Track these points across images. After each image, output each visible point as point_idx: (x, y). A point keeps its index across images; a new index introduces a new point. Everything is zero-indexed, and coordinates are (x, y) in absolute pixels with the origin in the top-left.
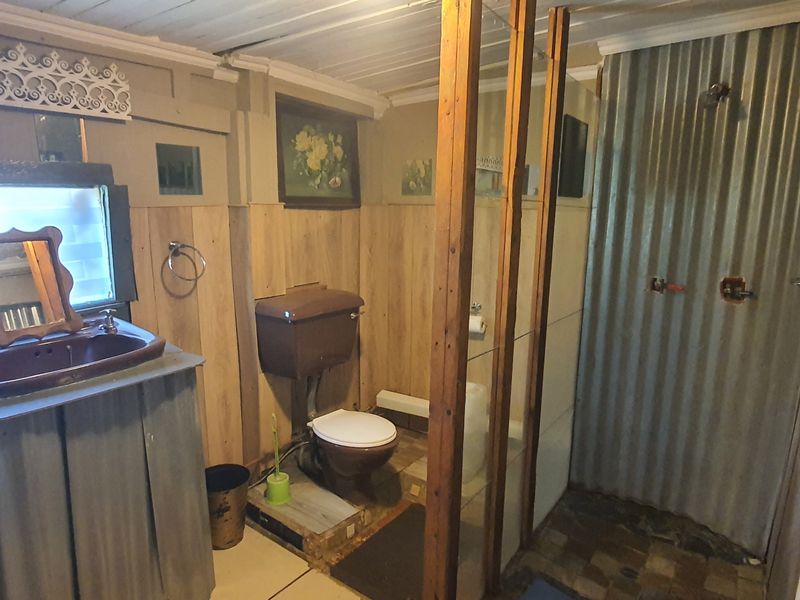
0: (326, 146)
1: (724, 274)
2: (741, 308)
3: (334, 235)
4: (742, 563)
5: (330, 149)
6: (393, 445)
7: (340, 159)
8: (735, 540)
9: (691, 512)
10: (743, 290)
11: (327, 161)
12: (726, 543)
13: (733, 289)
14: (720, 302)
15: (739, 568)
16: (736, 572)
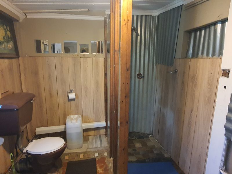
0: (4, 30)
1: (137, 73)
2: (141, 80)
3: (11, 70)
4: (149, 137)
5: (5, 32)
6: (65, 146)
7: (10, 37)
8: (145, 133)
9: (135, 130)
10: (141, 76)
11: (6, 37)
12: (144, 134)
13: (140, 76)
14: (137, 79)
15: (149, 138)
16: (150, 139)
